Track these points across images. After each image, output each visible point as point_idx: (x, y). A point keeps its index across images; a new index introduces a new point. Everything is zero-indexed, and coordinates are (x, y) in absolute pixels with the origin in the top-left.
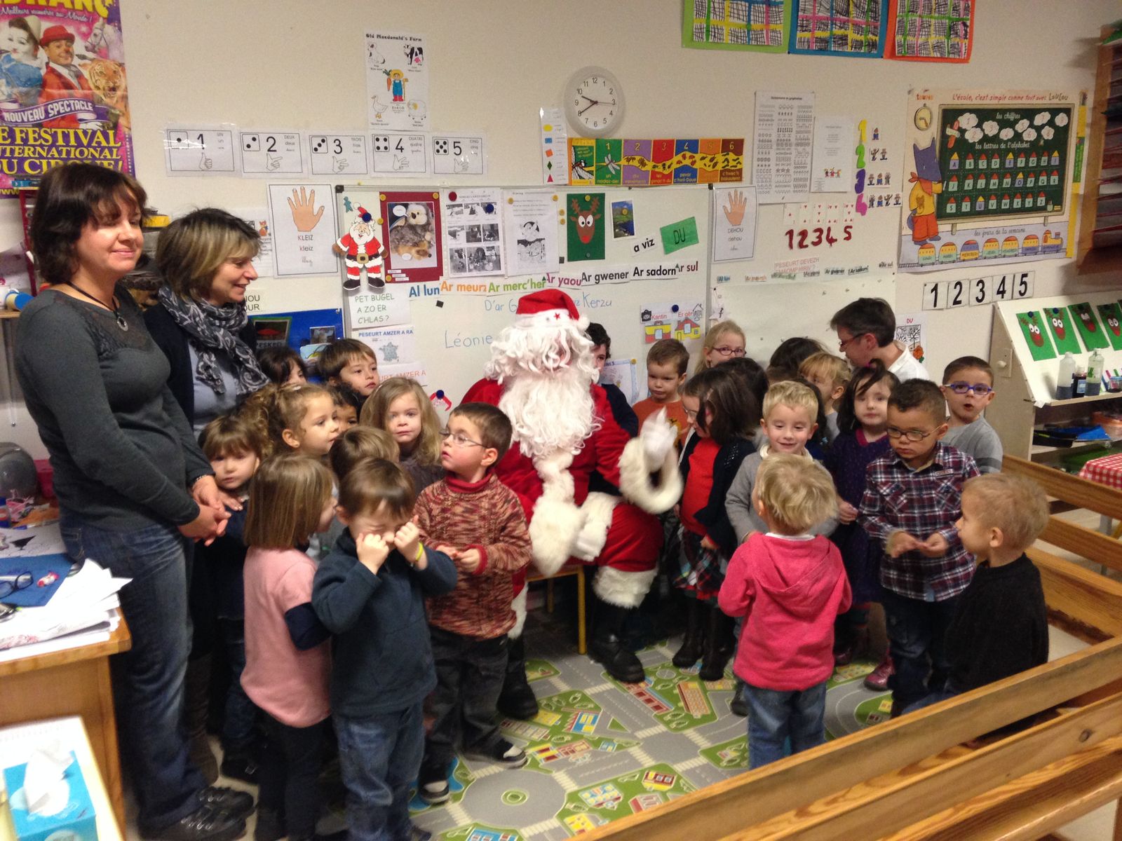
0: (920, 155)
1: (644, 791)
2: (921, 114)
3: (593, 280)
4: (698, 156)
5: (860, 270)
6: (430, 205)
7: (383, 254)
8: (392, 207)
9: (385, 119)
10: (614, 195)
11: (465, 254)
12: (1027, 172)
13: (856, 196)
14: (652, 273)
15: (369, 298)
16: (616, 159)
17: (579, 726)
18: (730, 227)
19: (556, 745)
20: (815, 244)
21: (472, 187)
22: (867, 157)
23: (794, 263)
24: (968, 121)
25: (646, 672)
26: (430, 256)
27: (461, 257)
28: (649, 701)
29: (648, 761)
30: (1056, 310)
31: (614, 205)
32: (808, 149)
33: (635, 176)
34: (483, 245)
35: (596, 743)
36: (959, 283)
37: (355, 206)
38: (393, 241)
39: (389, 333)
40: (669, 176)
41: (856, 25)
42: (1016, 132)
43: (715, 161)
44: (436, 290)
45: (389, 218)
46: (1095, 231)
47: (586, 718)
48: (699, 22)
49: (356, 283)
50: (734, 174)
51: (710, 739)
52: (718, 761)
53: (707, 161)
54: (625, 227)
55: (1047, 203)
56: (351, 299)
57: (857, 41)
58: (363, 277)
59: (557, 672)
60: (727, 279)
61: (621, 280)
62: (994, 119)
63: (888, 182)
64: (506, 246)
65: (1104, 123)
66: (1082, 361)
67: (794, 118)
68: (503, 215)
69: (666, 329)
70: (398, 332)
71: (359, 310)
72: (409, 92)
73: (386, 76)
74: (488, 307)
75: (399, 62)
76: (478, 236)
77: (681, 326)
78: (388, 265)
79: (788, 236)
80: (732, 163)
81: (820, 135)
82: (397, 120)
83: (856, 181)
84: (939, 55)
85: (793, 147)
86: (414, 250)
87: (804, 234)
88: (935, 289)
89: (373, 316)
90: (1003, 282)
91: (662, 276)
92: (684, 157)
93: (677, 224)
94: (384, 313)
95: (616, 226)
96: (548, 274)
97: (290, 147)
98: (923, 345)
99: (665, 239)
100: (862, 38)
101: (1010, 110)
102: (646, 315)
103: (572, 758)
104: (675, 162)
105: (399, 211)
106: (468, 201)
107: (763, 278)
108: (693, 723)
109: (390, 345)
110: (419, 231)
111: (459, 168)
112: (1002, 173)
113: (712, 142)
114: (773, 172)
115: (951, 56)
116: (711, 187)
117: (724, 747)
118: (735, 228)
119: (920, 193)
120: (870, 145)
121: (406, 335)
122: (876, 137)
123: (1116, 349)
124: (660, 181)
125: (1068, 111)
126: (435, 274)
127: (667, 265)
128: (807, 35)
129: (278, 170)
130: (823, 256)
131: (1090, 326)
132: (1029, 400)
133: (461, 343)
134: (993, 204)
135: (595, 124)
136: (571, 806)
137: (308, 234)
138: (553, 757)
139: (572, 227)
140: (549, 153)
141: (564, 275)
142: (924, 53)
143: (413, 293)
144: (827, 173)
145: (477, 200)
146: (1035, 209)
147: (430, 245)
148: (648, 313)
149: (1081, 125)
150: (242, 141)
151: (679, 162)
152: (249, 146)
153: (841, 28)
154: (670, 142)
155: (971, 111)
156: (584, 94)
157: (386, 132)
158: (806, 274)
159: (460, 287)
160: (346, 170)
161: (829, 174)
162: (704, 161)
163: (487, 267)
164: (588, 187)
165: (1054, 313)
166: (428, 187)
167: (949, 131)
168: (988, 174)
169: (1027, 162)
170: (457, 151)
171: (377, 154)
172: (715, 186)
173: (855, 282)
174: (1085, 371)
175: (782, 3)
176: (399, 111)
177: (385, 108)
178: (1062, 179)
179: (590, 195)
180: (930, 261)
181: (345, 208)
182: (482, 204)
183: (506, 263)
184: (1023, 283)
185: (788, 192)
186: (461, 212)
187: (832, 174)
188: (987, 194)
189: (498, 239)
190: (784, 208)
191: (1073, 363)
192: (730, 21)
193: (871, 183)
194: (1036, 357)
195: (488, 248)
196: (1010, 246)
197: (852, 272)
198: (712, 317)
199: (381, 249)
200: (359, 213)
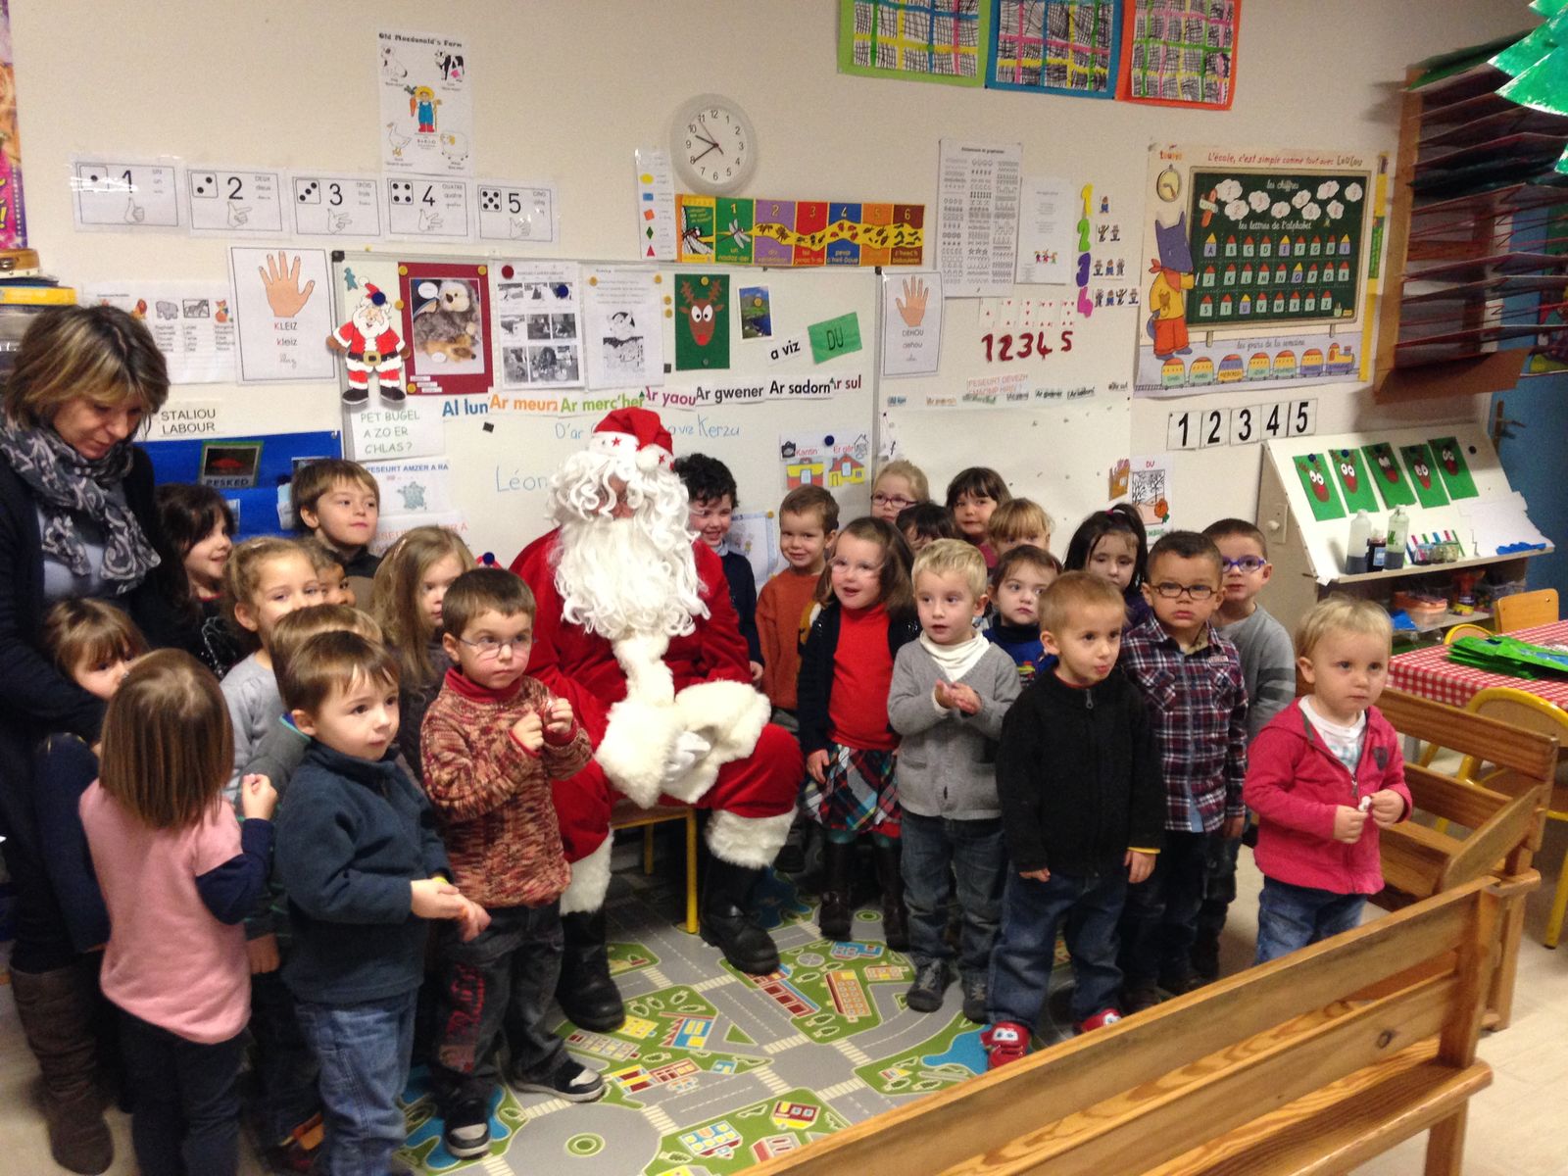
0: (1165, 236)
1: (773, 1130)
2: (1166, 179)
3: (712, 397)
4: (860, 228)
5: (1083, 393)
6: (474, 284)
7: (403, 352)
8: (416, 285)
9: (406, 157)
10: (742, 278)
11: (527, 355)
12: (1308, 262)
13: (1077, 290)
14: (797, 389)
15: (382, 416)
16: (745, 226)
17: (683, 1039)
18: (906, 327)
19: (647, 1066)
20: (1022, 355)
21: (537, 260)
22: (1093, 237)
23: (993, 381)
24: (1229, 190)
25: (782, 958)
26: (474, 357)
27: (519, 359)
28: (784, 1000)
29: (780, 1088)
30: (1345, 453)
31: (743, 292)
32: (1013, 222)
33: (771, 252)
34: (552, 343)
35: (706, 1063)
36: (1216, 414)
37: (361, 281)
38: (418, 334)
39: (411, 468)
40: (820, 254)
41: (1077, 51)
42: (1293, 208)
43: (884, 235)
44: (483, 408)
45: (412, 301)
46: (1398, 346)
47: (694, 1027)
48: (862, 38)
49: (363, 394)
50: (910, 255)
51: (868, 1053)
52: (878, 1083)
53: (873, 234)
54: (759, 325)
55: (1334, 306)
56: (355, 418)
57: (1079, 75)
58: (373, 386)
59: (653, 961)
60: (902, 401)
61: (752, 399)
62: (1264, 190)
63: (1121, 271)
64: (586, 346)
65: (1410, 198)
66: (1379, 522)
67: (993, 177)
68: (582, 302)
69: (816, 470)
70: (426, 467)
71: (367, 433)
72: (442, 119)
73: (409, 96)
74: (561, 433)
75: (429, 77)
76: (546, 330)
77: (837, 465)
78: (410, 369)
79: (985, 342)
80: (908, 239)
81: (1028, 202)
82: (424, 159)
83: (1077, 269)
84: (1190, 98)
85: (992, 219)
86: (449, 349)
87: (1007, 341)
88: (1184, 421)
89: (387, 442)
90: (1275, 412)
91: (811, 395)
92: (841, 227)
93: (830, 322)
94: (404, 439)
95: (745, 322)
96: (648, 388)
97: (265, 193)
98: (1168, 498)
99: (814, 343)
100: (1086, 70)
101: (1286, 178)
102: (788, 449)
103: (670, 1085)
104: (828, 234)
105: (427, 290)
106: (531, 279)
107: (951, 401)
108: (847, 1029)
109: (413, 485)
110: (458, 320)
111: (517, 232)
112: (1274, 263)
113: (882, 208)
114: (965, 252)
115: (1206, 100)
116: (878, 272)
117: (888, 1063)
118: (914, 328)
119: (1165, 288)
120: (1096, 220)
121: (438, 472)
122: (1105, 208)
123: (1425, 505)
124: (807, 260)
125: (1362, 181)
126: (480, 383)
127: (819, 377)
128: (1011, 63)
129: (245, 226)
130: (1032, 371)
131: (1390, 474)
132: (1309, 575)
133: (521, 485)
134: (1262, 305)
135: (715, 176)
136: (666, 1156)
137: (291, 320)
138: (644, 1085)
139: (683, 322)
141: (670, 389)
142: (1169, 95)
143: (448, 410)
144: (1038, 256)
145: (544, 279)
146: (1318, 314)
148: (793, 446)
149: (1379, 200)
150: (190, 183)
151: (834, 235)
152: (200, 190)
153: (1058, 55)
154: (821, 206)
155: (1234, 177)
156: (699, 133)
157: (408, 177)
158: (1010, 397)
159: (518, 404)
160: (347, 229)
161: (1041, 258)
162: (868, 235)
163: (558, 375)
164: (706, 265)
165: (1343, 456)
166: (471, 257)
167: (1204, 204)
168: (1256, 264)
169: (1307, 249)
170: (515, 207)
171: (395, 207)
172: (885, 270)
173: (1076, 409)
174: (1384, 535)
175: (976, 17)
176: (427, 146)
177: (407, 141)
178: (1354, 274)
179: (709, 277)
180: (1178, 383)
181: (345, 284)
182: (551, 285)
183: (586, 370)
184: (1301, 415)
185: (986, 281)
186: (520, 295)
187: (1046, 259)
188: (1254, 291)
189: (575, 336)
190: (981, 303)
191: (1370, 524)
192: (905, 39)
193: (1098, 273)
194: (1319, 516)
195: (562, 349)
196: (1286, 363)
197: (1073, 394)
198: (881, 454)
199: (400, 346)
200: (367, 292)
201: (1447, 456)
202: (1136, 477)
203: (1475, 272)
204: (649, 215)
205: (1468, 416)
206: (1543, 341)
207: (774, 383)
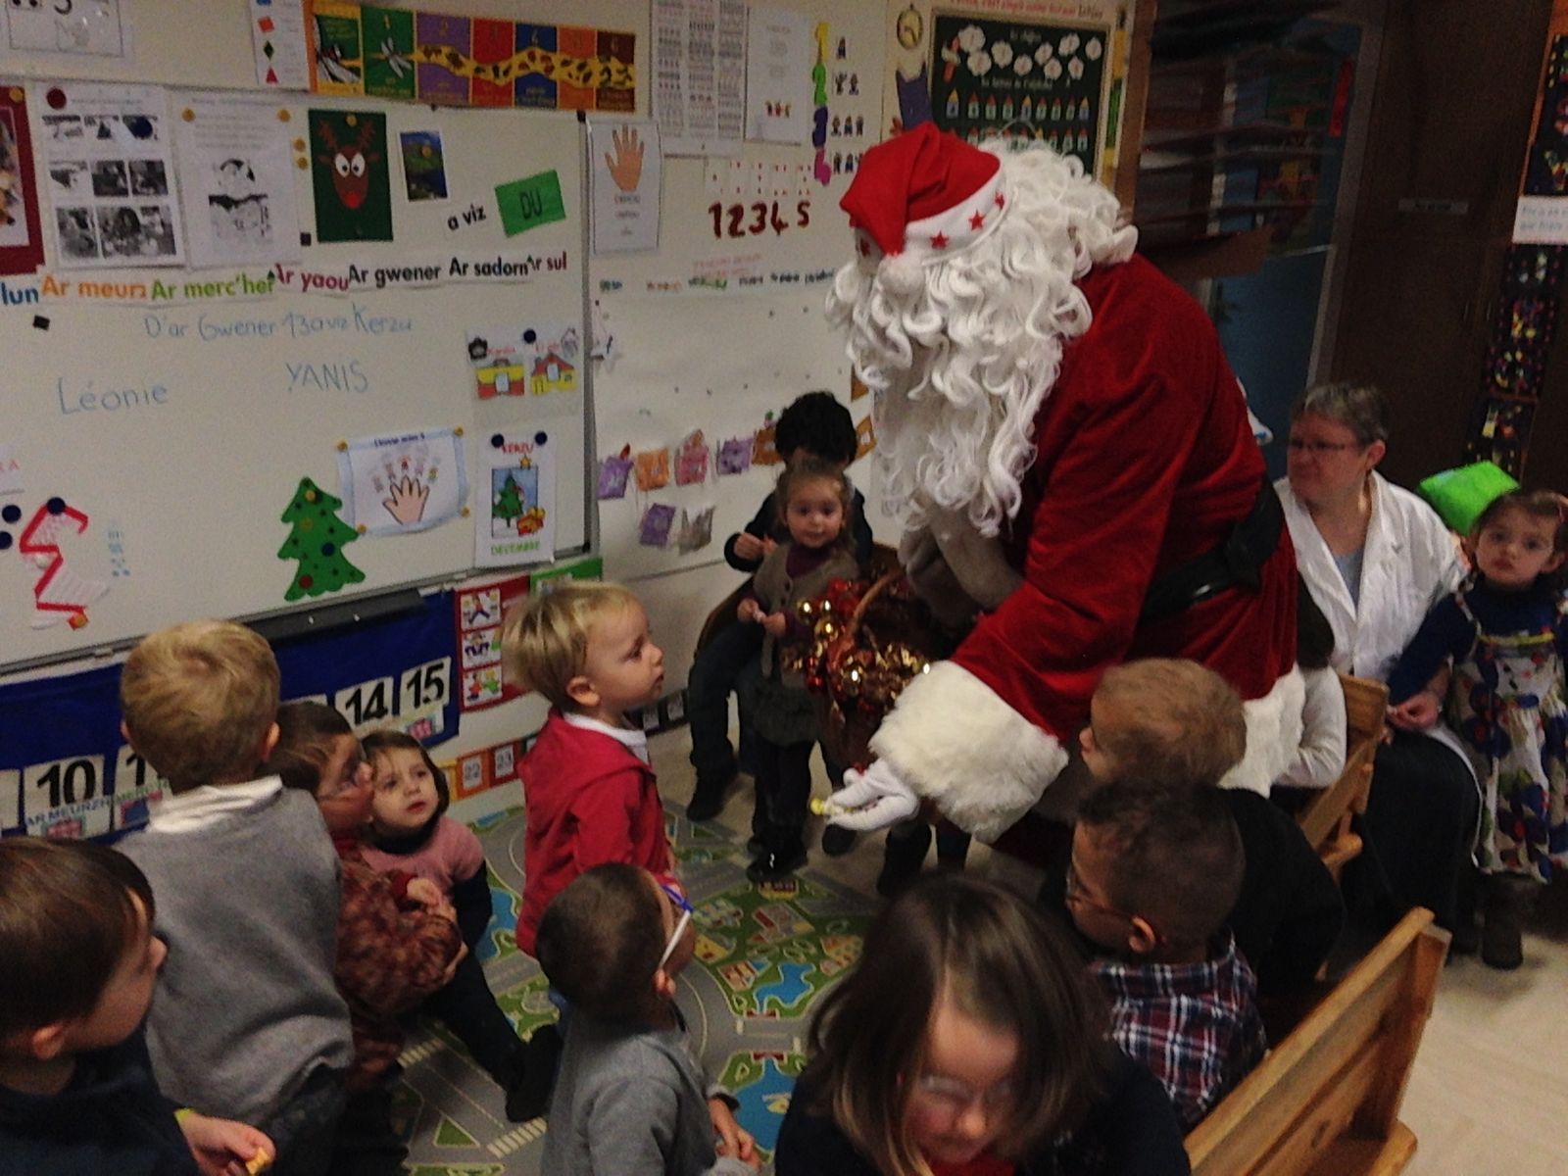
0: (906, 90)
2: (907, 21)
3: (371, 279)
4: (556, 59)
5: (824, 275)
6: (5, 115)
10: (403, 118)
11: (93, 219)
12: (1051, 128)
13: (813, 151)
14: (484, 270)
16: (404, 48)
18: (619, 191)
20: (754, 230)
21: (100, 82)
22: (830, 86)
23: (723, 261)
24: (971, 39)
26: (11, 221)
27: (83, 224)
31: (403, 136)
32: (741, 63)
33: (441, 85)
34: (132, 202)
40: (505, 91)
42: (1035, 63)
43: (587, 70)
44: (31, 294)
50: (619, 98)
53: (573, 69)
54: (428, 181)
60: (617, 285)
61: (426, 282)
62: (1007, 40)
63: (860, 129)
64: (184, 207)
65: (1148, 58)
67: (716, 5)
68: (173, 144)
69: (515, 375)
74: (154, 328)
76: (121, 182)
77: (540, 368)
79: (712, 216)
80: (621, 78)
81: (757, 39)
83: (813, 126)
85: (716, 59)
87: (737, 212)
91: (503, 277)
92: (532, 57)
93: (523, 182)
95: (410, 177)
96: (278, 266)
99: (505, 209)
101: (1029, 28)
102: (477, 348)
104: (517, 64)
106: (92, 110)
107: (676, 286)
111: (68, 41)
112: (1018, 127)
113: (582, 35)
114: (686, 99)
116: (581, 118)
118: (627, 194)
120: (833, 67)
122: (842, 52)
124: (489, 98)
125: (1102, 37)
126: (24, 259)
127: (511, 257)
130: (764, 250)
133: (98, 403)
139: (323, 176)
140: (266, 25)
141: (310, 268)
144: (770, 109)
145: (114, 109)
147: (7, 203)
148: (481, 343)
149: (1117, 57)
151: (523, 66)
154: (505, 26)
155: (977, 23)
158: (742, 281)
159: (85, 288)
161: (774, 112)
162: (566, 69)
163: (144, 247)
164: (351, 99)
167: (948, 55)
169: (1049, 113)
172: (592, 115)
173: (817, 295)
179: (357, 115)
182: (126, 119)
183: (185, 241)
185: (710, 136)
186: (78, 132)
187: (778, 111)
189: (166, 191)
190: (706, 164)
193: (836, 131)
195: (145, 210)
197: (810, 278)
198: (594, 353)
203: (1200, 146)
204: (268, 24)
207: (455, 261)
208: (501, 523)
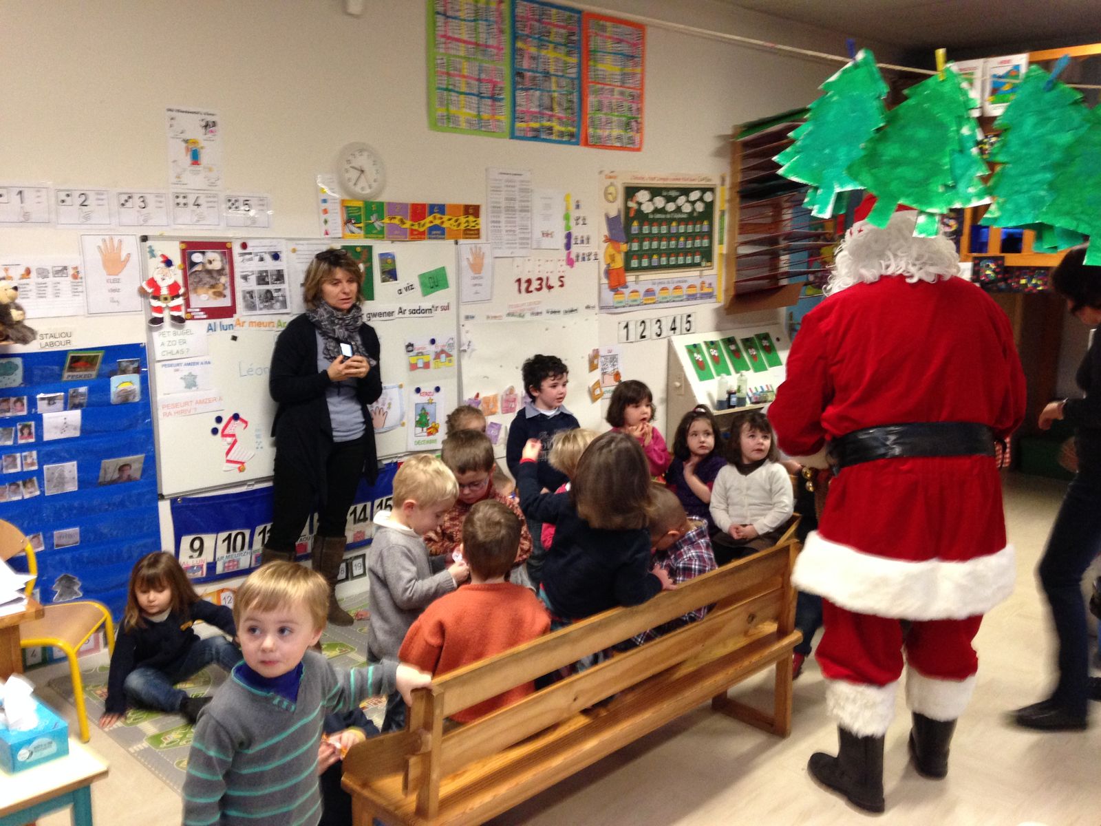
0: (611, 222)
2: (610, 190)
4: (446, 218)
5: (572, 311)
6: (224, 253)
7: (183, 295)
8: (190, 255)
9: (184, 180)
10: (380, 247)
11: (256, 295)
12: (688, 236)
13: (565, 252)
14: (413, 312)
15: (171, 333)
16: (381, 218)
18: (472, 274)
20: (538, 290)
21: (262, 238)
22: (572, 223)
23: (523, 305)
24: (643, 196)
26: (225, 296)
27: (252, 297)
30: (712, 343)
31: (381, 255)
32: (529, 214)
33: (396, 232)
34: (270, 287)
36: (643, 322)
37: (158, 253)
38: (192, 284)
39: (189, 364)
40: (423, 233)
41: (560, 119)
42: (677, 206)
43: (459, 222)
44: (231, 326)
45: (188, 264)
46: (736, 282)
48: (441, 111)
49: (160, 321)
50: (473, 233)
53: (452, 222)
54: (391, 274)
55: (702, 260)
56: (155, 334)
57: (560, 132)
58: (166, 315)
59: (352, 649)
60: (473, 317)
61: (387, 318)
62: (661, 195)
63: (588, 243)
64: (291, 289)
65: (738, 200)
66: (732, 381)
67: (516, 189)
68: (287, 263)
69: (426, 359)
70: (198, 363)
71: (163, 344)
72: (205, 158)
73: (184, 145)
75: (197, 134)
76: (267, 280)
77: (437, 356)
78: (188, 305)
79: (517, 284)
80: (473, 224)
81: (537, 203)
82: (194, 181)
83: (565, 241)
84: (618, 144)
85: (518, 213)
86: (211, 292)
87: (529, 281)
88: (627, 326)
89: (175, 349)
90: (674, 321)
91: (421, 315)
92: (435, 218)
93: (431, 272)
94: (184, 347)
95: (383, 272)
97: (100, 202)
98: (620, 371)
99: (423, 284)
100: (563, 129)
101: (672, 189)
102: (410, 347)
104: (428, 221)
105: (197, 257)
106: (258, 250)
107: (500, 317)
109: (192, 374)
110: (215, 275)
111: (249, 223)
112: (669, 236)
113: (456, 207)
114: (504, 232)
116: (456, 243)
118: (478, 275)
119: (611, 251)
120: (574, 213)
121: (206, 366)
122: (578, 207)
123: (756, 370)
124: (416, 237)
125: (712, 190)
126: (229, 312)
127: (426, 304)
128: (523, 125)
129: (88, 222)
130: (543, 299)
131: (736, 354)
133: (256, 372)
134: (664, 261)
135: (363, 189)
137: (116, 277)
142: (609, 143)
143: (210, 329)
144: (543, 234)
145: (265, 249)
146: (694, 265)
147: (225, 288)
148: (411, 345)
149: (722, 200)
150: (57, 197)
151: (431, 222)
152: (63, 201)
153: (549, 121)
154: (423, 206)
155: (646, 189)
156: (353, 165)
157: (183, 191)
158: (532, 314)
159: (251, 324)
160: (150, 222)
161: (545, 235)
162: (449, 222)
164: (358, 240)
165: (711, 344)
166: (222, 238)
167: (632, 204)
168: (660, 237)
169: (686, 229)
170: (249, 208)
171: (178, 209)
172: (461, 241)
173: (569, 320)
174: (735, 388)
175: (502, 99)
176: (197, 173)
177: (184, 170)
178: (711, 242)
179: (361, 247)
180: (622, 304)
181: (148, 255)
182: (270, 253)
183: (291, 303)
184: (689, 322)
185: (515, 248)
186: (251, 259)
187: (547, 235)
188: (659, 252)
189: (284, 283)
190: (513, 261)
191: (727, 383)
192: (465, 111)
193: (576, 243)
194: (702, 378)
195: (277, 291)
196: (678, 293)
197: (566, 312)
198: (462, 349)
199: (182, 291)
200: (161, 259)
201: (765, 343)
202: (603, 359)
203: (773, 241)
204: (325, 211)
205: (774, 320)
206: (811, 278)
207: (400, 308)
208: (419, 429)
